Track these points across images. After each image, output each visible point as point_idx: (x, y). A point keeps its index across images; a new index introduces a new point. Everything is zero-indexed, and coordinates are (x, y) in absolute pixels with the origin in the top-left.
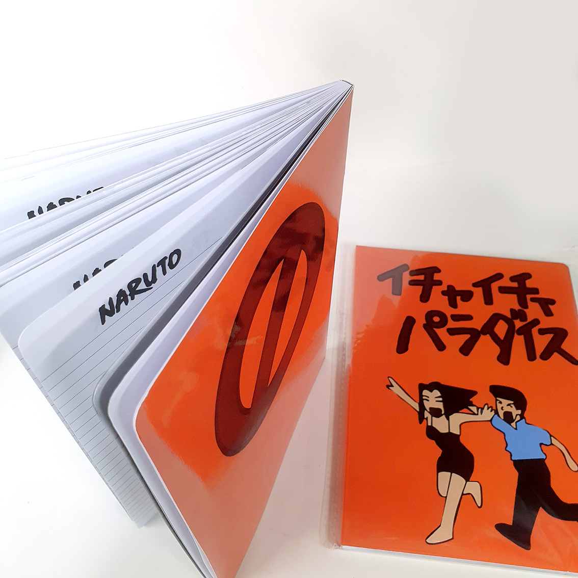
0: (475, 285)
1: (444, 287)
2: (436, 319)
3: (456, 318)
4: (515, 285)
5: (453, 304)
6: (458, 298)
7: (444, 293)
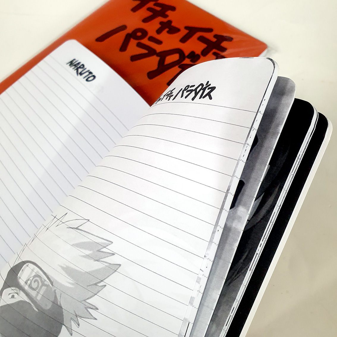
0: (186, 28)
1: (165, 20)
2: (139, 34)
3: (152, 39)
4: (214, 40)
5: (159, 31)
6: (167, 30)
7: (161, 23)
